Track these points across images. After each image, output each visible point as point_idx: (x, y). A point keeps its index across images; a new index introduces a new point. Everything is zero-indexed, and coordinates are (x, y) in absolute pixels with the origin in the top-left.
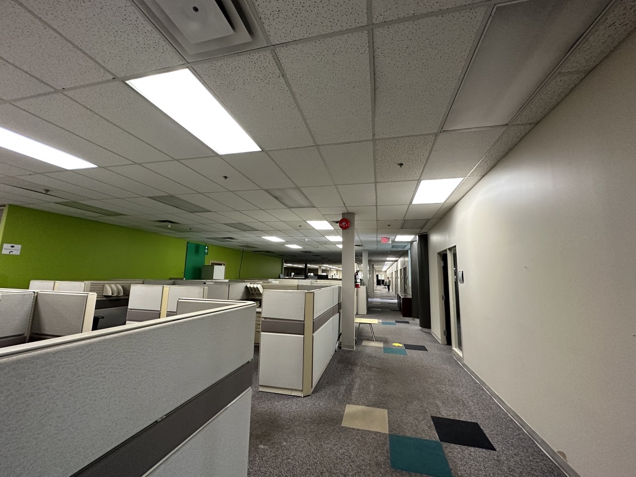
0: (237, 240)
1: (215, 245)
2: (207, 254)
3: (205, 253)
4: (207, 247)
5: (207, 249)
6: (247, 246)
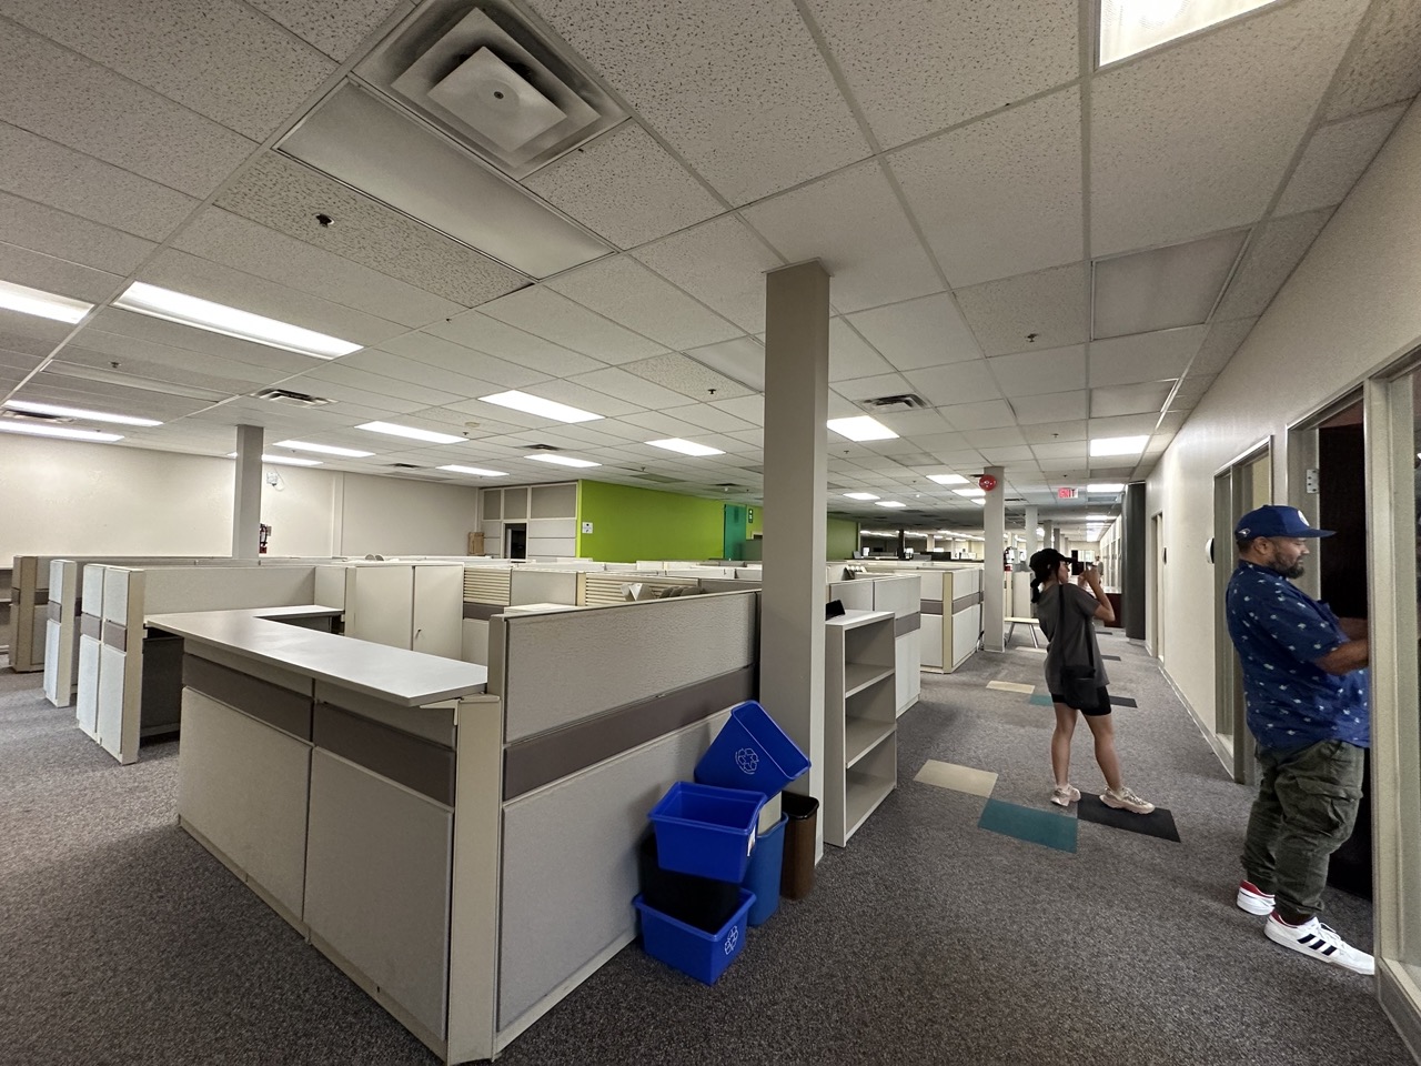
2: (752, 522)
3: (749, 519)
4: (751, 512)
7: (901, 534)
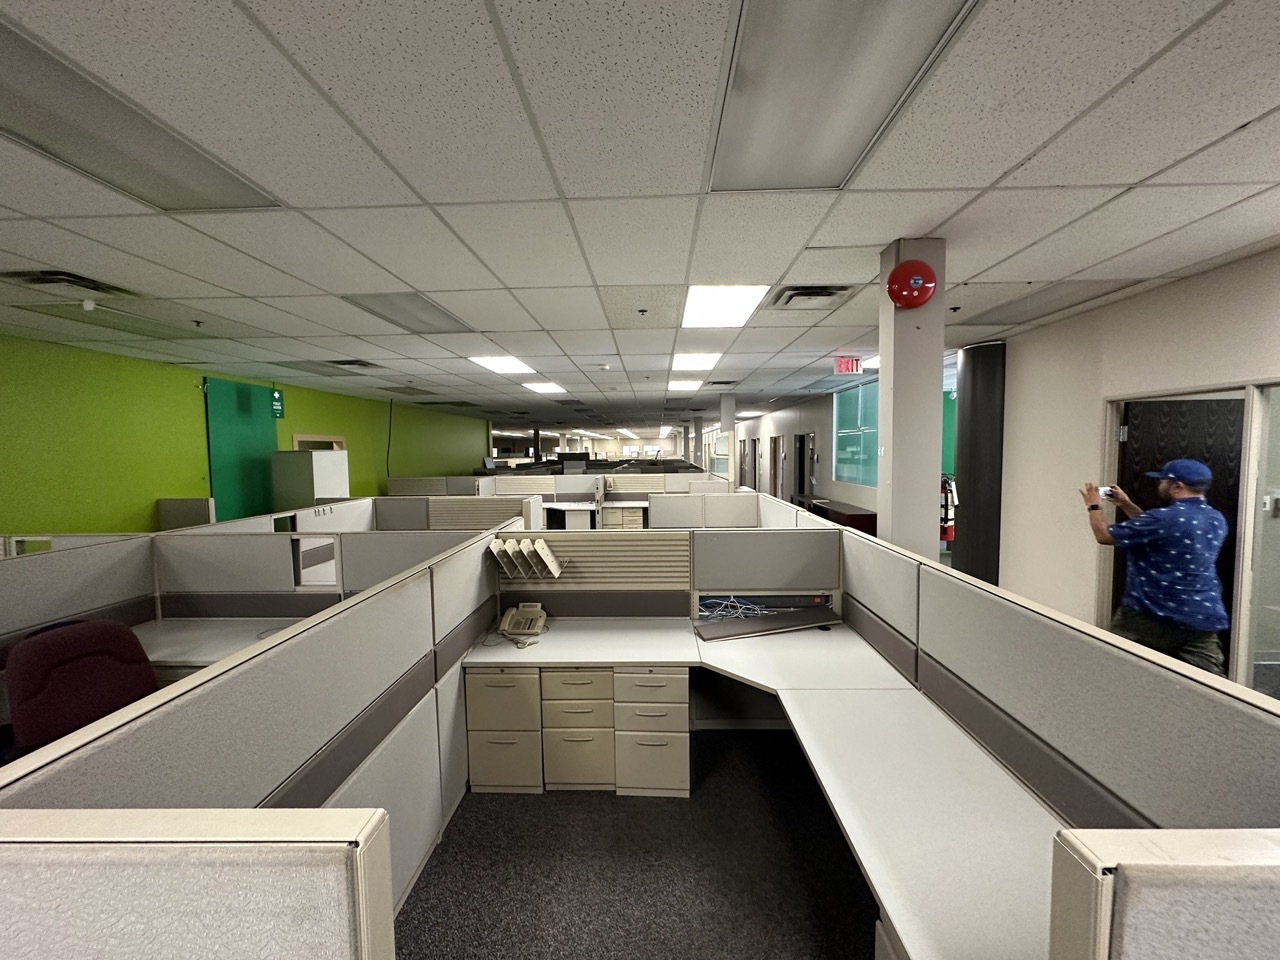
0: (379, 372)
1: (306, 389)
2: (282, 416)
3: (274, 413)
4: (277, 395)
5: (280, 399)
6: (409, 390)
7: (536, 434)
